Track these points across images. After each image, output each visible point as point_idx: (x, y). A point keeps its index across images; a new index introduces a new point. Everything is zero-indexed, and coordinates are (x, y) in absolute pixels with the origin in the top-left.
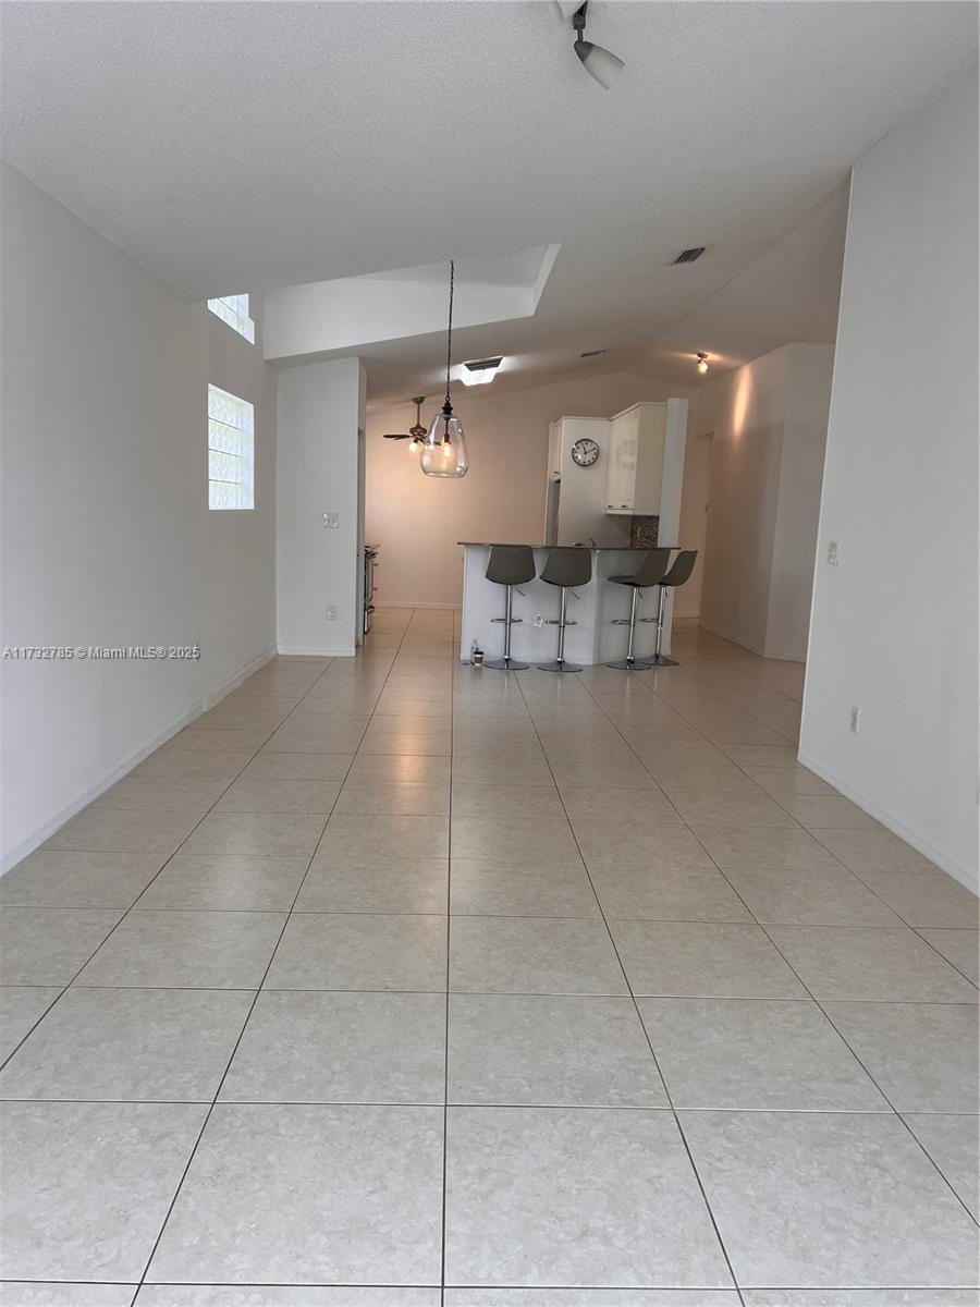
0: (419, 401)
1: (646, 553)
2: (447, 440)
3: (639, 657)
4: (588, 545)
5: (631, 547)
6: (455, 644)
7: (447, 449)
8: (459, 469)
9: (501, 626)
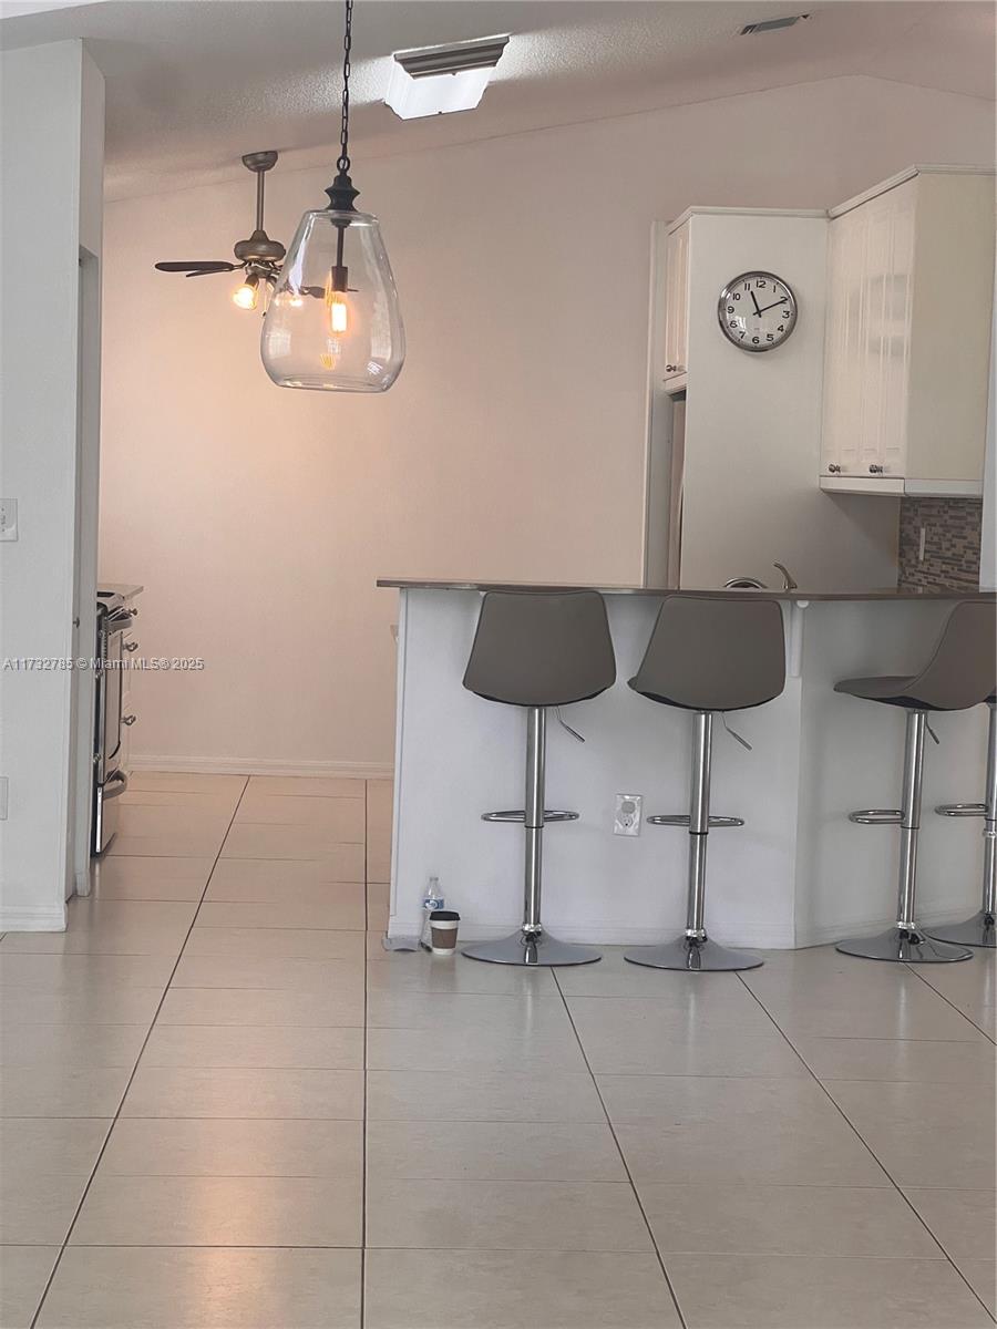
0: (262, 162)
1: (949, 607)
2: (340, 281)
3: (930, 923)
4: (775, 585)
5: (901, 593)
6: (372, 887)
7: (339, 313)
8: (374, 368)
9: (513, 832)
